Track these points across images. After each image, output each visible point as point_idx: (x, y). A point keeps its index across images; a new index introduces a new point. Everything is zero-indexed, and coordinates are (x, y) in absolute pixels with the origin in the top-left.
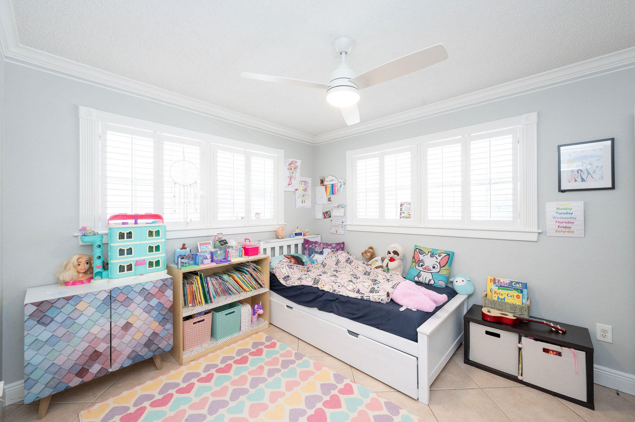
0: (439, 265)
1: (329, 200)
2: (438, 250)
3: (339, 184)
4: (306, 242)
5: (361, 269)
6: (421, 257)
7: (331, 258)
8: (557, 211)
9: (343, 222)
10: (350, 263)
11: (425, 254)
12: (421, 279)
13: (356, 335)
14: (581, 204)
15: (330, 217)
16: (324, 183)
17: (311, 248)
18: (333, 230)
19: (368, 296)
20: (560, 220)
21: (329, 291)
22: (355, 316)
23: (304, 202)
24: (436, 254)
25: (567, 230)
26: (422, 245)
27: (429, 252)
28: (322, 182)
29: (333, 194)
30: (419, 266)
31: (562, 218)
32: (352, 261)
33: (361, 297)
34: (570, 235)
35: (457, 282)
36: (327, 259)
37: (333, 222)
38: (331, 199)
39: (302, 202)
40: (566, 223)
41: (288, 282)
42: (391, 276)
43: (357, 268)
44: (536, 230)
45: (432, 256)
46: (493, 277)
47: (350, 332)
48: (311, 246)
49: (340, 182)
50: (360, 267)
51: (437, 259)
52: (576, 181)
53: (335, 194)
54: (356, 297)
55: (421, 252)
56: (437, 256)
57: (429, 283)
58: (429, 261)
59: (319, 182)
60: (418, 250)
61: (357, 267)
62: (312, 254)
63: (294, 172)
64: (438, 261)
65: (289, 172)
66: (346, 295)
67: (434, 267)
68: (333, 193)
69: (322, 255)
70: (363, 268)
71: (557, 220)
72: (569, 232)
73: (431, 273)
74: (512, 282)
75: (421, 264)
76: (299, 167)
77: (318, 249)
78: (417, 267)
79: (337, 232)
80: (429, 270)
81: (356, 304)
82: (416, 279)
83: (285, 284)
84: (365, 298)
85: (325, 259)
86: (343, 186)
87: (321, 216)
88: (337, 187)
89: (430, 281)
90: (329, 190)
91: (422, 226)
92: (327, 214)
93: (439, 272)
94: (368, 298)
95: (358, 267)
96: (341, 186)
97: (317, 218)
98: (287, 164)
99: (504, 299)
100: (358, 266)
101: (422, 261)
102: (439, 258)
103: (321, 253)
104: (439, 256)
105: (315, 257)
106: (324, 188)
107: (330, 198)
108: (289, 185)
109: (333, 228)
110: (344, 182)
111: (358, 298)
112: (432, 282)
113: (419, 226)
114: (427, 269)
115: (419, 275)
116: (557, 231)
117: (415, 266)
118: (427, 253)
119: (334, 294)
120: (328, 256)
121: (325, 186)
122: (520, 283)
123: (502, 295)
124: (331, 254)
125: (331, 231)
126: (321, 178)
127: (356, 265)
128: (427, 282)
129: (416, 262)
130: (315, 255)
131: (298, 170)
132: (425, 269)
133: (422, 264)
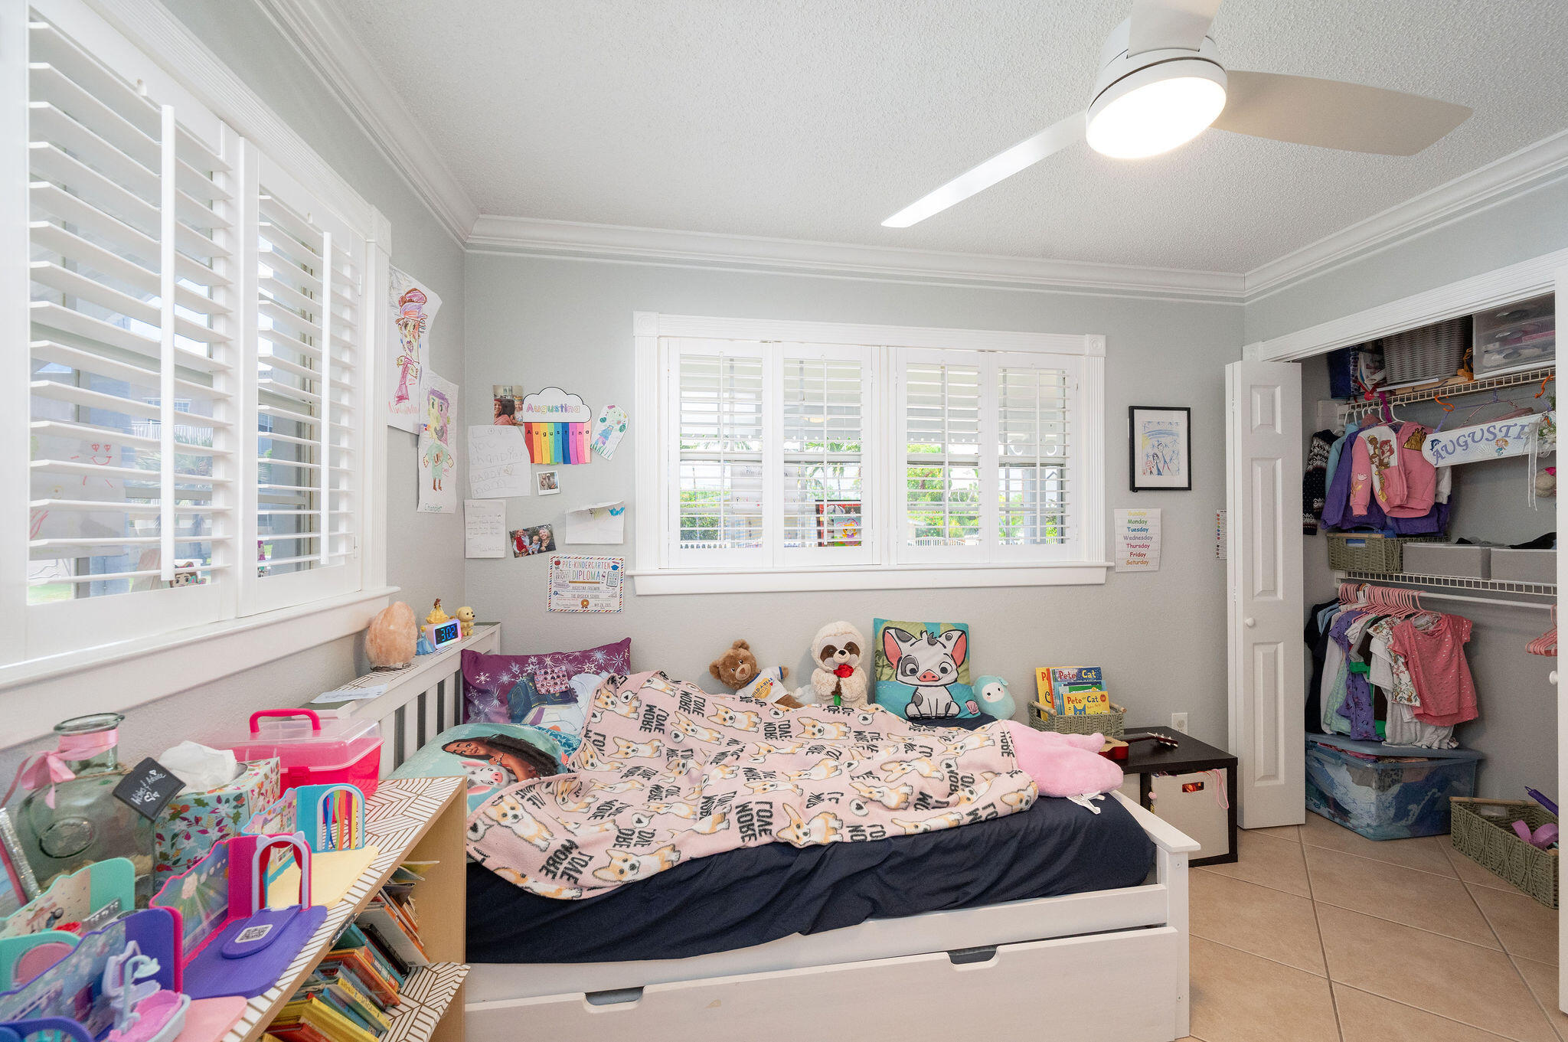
0: (952, 662)
1: (548, 482)
2: (938, 624)
3: (600, 427)
4: (471, 661)
5: (743, 720)
6: (905, 648)
7: (611, 707)
8: (1130, 525)
9: (615, 568)
10: (699, 709)
11: (913, 640)
12: (925, 709)
13: (985, 953)
14: (1157, 512)
15: (551, 547)
16: (518, 415)
17: (512, 684)
18: (568, 599)
19: (989, 806)
20: (1134, 543)
21: (837, 838)
22: (973, 891)
23: (440, 488)
24: (940, 636)
25: (1140, 559)
26: (896, 615)
27: (921, 634)
28: (507, 409)
29: (566, 459)
30: (904, 673)
31: (1135, 538)
32: (702, 701)
33: (971, 817)
34: (1143, 567)
35: (989, 694)
36: (598, 715)
37: (568, 570)
38: (557, 479)
39: (435, 488)
40: (1140, 546)
41: (586, 877)
42: (865, 719)
43: (729, 723)
44: (1102, 561)
45: (932, 641)
46: (1045, 668)
47: (959, 956)
48: (505, 678)
49: (603, 420)
50: (739, 716)
51: (945, 647)
52: (1151, 472)
53: (578, 462)
54: (954, 824)
55: (904, 636)
56: (943, 639)
57: (947, 712)
58: (929, 657)
59: (492, 409)
60: (892, 631)
61: (727, 716)
62: (528, 708)
63: (415, 344)
64: (949, 650)
65: (400, 336)
66: (920, 830)
67: (944, 670)
68: (567, 456)
69: (573, 706)
70: (749, 717)
71: (1128, 541)
72: (1143, 562)
73: (944, 685)
74: (1080, 670)
75: (910, 666)
76: (429, 323)
77: (546, 684)
78: (900, 677)
79: (585, 604)
80: (935, 679)
81: (961, 847)
82: (912, 710)
83: (567, 893)
84: (983, 814)
85: (594, 716)
86: (616, 434)
87: (499, 545)
88: (586, 436)
89: (948, 706)
90: (547, 445)
91: (893, 564)
92: (535, 538)
93: (956, 681)
94: (991, 810)
95: (731, 718)
96: (605, 435)
97: (472, 553)
98: (396, 299)
99: (1084, 709)
100: (731, 714)
101: (909, 659)
102: (950, 645)
103: (568, 697)
104: (949, 638)
105: (545, 718)
106: (517, 434)
107: (552, 474)
108: (401, 398)
109: (567, 594)
110: (619, 422)
111: (962, 823)
112: (954, 709)
113: (885, 565)
114: (929, 678)
115: (916, 700)
116: (1128, 563)
117: (894, 676)
118: (918, 636)
119: (864, 841)
120: (598, 703)
121: (523, 428)
122: (1092, 669)
123: (1080, 701)
124: (604, 691)
125: (556, 603)
126: (501, 393)
127: (722, 713)
128: (941, 711)
129: (895, 664)
130: (541, 713)
131: (425, 337)
132: (923, 679)
133: (913, 666)
